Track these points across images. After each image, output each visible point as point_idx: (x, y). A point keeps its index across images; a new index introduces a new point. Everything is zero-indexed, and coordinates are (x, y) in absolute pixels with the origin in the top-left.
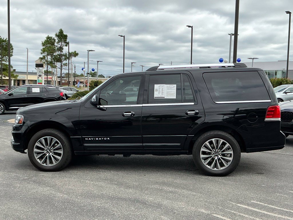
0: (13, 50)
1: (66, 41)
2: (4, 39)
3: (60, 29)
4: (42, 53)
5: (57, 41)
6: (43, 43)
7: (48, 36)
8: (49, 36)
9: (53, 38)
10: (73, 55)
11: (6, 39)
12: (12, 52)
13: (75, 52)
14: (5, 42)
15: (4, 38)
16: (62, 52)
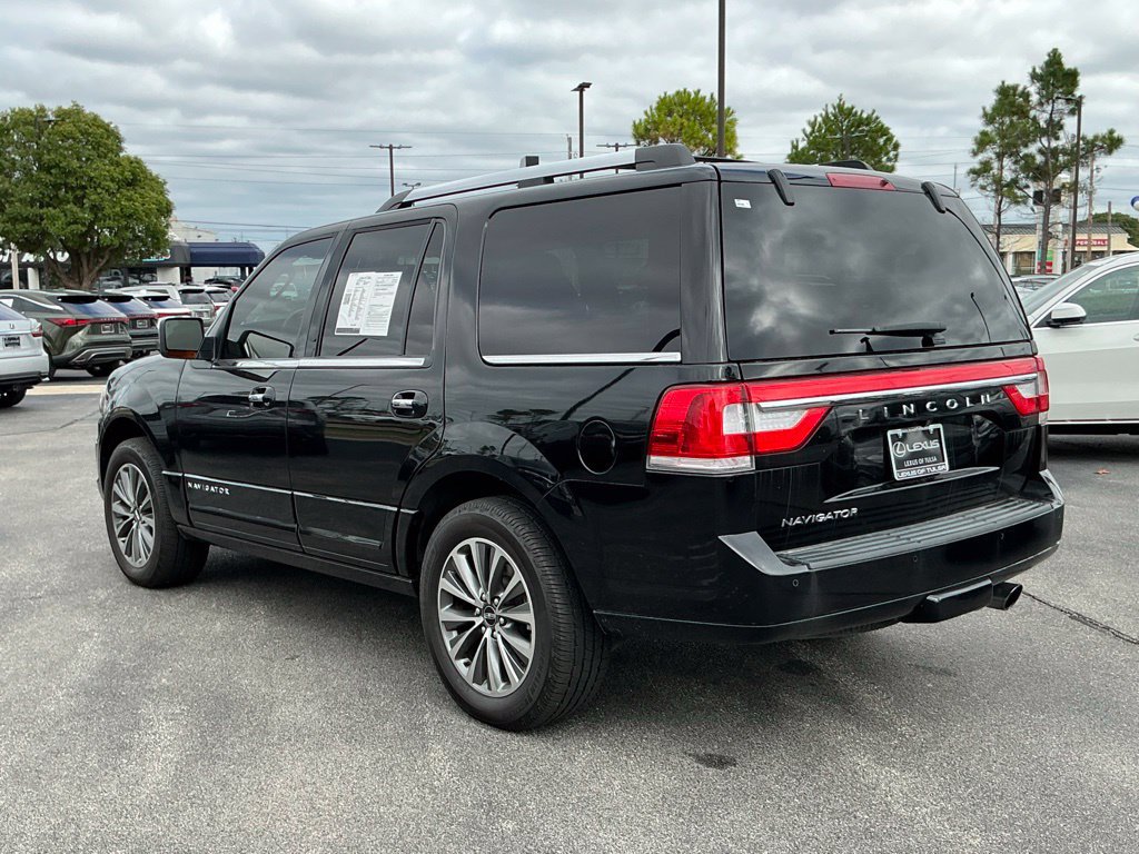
0: (900, 150)
1: (1071, 93)
2: (865, 115)
3: (1051, 50)
4: (975, 154)
5: (1035, 98)
6: (985, 115)
7: (1003, 83)
8: (1006, 84)
9: (1020, 89)
10: (1102, 147)
11: (870, 112)
12: (896, 156)
13: (1111, 132)
14: (867, 125)
15: (862, 112)
16: (1057, 138)
